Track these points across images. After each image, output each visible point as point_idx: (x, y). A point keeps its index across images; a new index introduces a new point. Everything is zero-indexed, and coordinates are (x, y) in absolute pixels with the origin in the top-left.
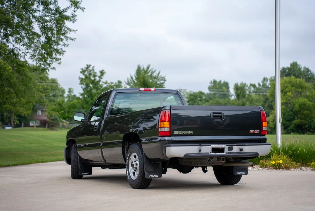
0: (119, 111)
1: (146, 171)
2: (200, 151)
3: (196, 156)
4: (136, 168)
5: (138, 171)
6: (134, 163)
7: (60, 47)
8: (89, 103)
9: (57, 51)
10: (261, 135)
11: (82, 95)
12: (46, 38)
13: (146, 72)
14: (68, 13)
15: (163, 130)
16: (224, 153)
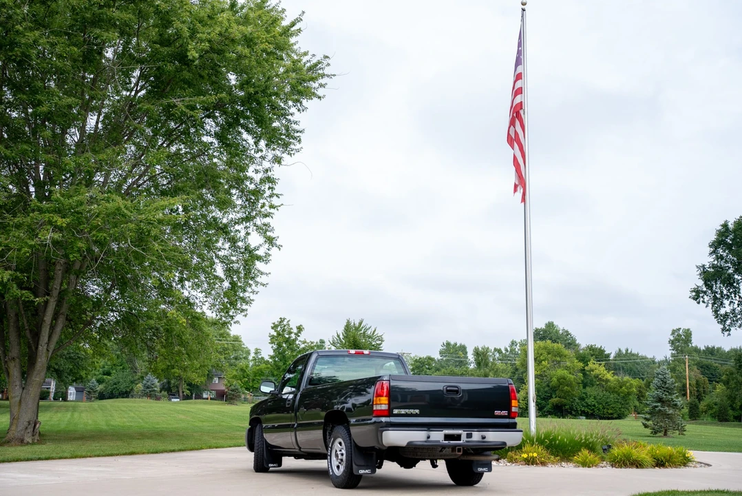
0: (320, 380)
1: (356, 464)
2: (429, 437)
3: (422, 445)
4: (342, 460)
5: (344, 463)
6: (339, 453)
7: (247, 294)
8: (281, 370)
9: (244, 300)
10: (509, 418)
11: (272, 357)
12: (230, 283)
13: (357, 329)
14: (260, 252)
15: (379, 408)
16: (460, 440)
